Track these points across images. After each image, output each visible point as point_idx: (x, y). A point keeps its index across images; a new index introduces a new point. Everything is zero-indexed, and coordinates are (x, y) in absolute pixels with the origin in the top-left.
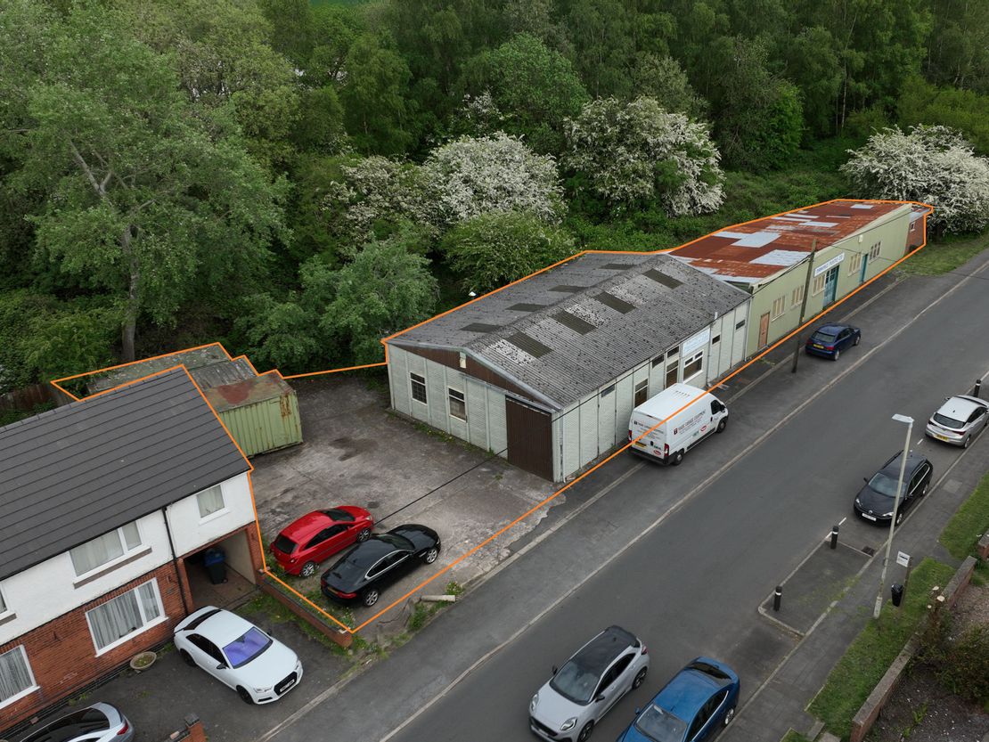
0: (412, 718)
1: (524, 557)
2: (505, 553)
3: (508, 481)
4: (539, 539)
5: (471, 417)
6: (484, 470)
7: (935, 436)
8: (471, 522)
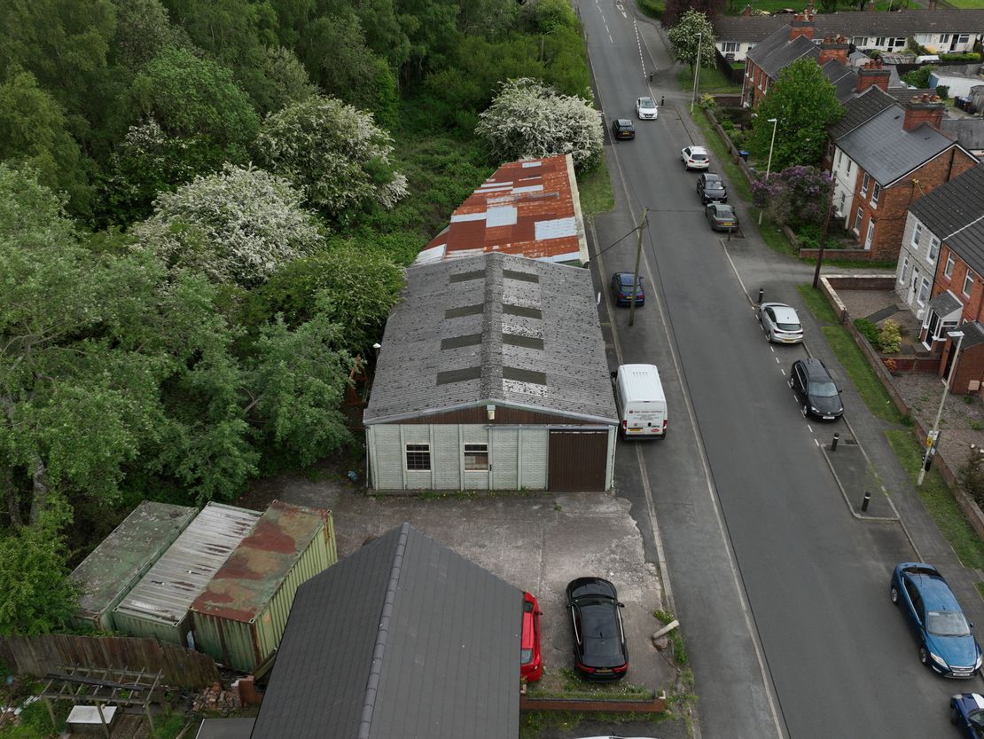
0: (779, 729)
1: (670, 562)
2: (652, 567)
3: (570, 506)
4: (658, 542)
5: (495, 465)
6: (536, 507)
7: (784, 342)
8: (590, 556)
